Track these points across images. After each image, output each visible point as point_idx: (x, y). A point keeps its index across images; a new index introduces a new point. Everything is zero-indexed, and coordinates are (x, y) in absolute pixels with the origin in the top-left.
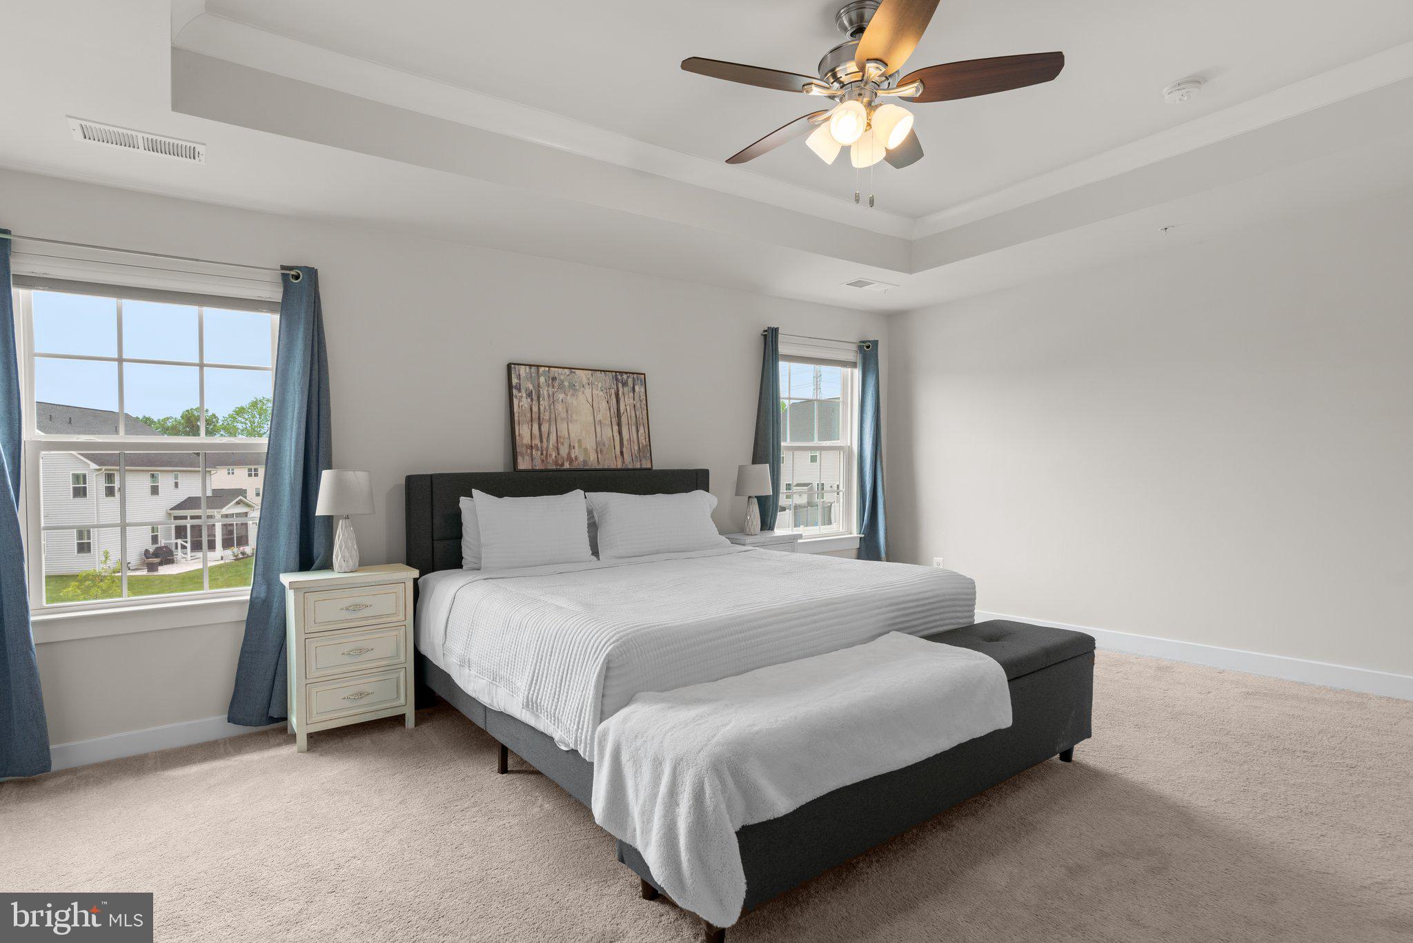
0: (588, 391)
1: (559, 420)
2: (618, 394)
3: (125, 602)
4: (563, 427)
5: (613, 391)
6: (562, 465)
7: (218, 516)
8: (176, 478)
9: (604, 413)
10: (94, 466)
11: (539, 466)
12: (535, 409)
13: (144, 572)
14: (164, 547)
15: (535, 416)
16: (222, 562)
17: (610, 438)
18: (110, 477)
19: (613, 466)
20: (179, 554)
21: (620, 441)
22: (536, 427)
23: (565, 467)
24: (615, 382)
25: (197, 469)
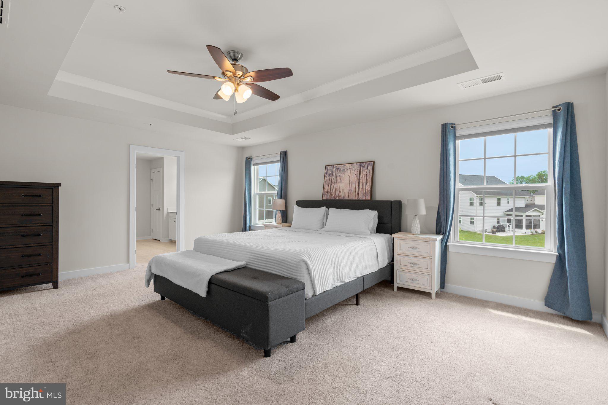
0: (349, 171)
1: (337, 182)
2: (360, 171)
3: (483, 244)
4: (338, 185)
5: (358, 170)
6: (336, 198)
7: (524, 216)
8: (508, 199)
9: (354, 178)
10: (476, 195)
11: (329, 198)
12: (330, 180)
13: (491, 234)
14: (501, 226)
15: (330, 182)
16: (525, 234)
17: (354, 188)
18: (481, 199)
19: (354, 199)
20: (507, 229)
21: (358, 189)
22: (330, 185)
23: (337, 199)
24: (360, 167)
25: (512, 196)
